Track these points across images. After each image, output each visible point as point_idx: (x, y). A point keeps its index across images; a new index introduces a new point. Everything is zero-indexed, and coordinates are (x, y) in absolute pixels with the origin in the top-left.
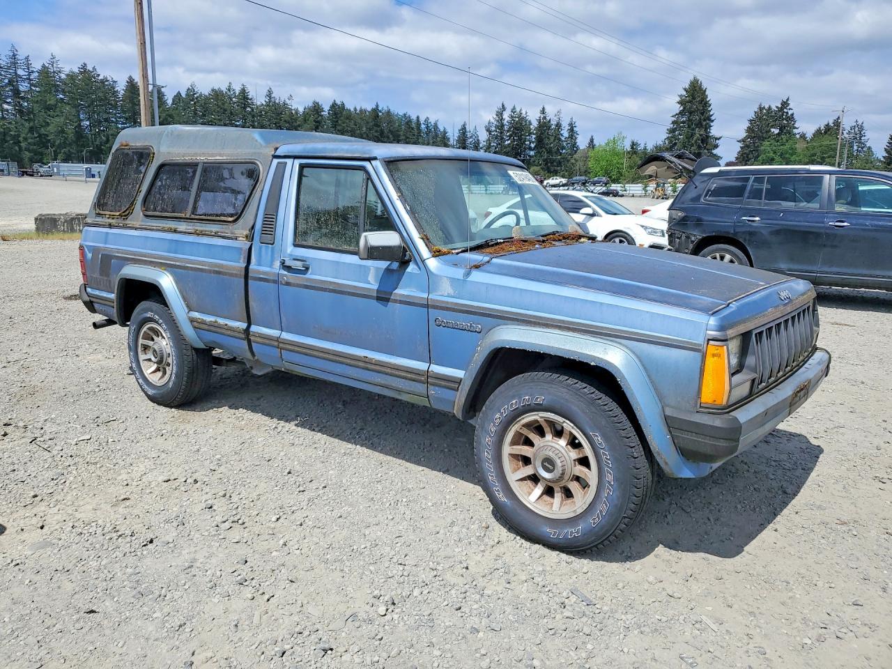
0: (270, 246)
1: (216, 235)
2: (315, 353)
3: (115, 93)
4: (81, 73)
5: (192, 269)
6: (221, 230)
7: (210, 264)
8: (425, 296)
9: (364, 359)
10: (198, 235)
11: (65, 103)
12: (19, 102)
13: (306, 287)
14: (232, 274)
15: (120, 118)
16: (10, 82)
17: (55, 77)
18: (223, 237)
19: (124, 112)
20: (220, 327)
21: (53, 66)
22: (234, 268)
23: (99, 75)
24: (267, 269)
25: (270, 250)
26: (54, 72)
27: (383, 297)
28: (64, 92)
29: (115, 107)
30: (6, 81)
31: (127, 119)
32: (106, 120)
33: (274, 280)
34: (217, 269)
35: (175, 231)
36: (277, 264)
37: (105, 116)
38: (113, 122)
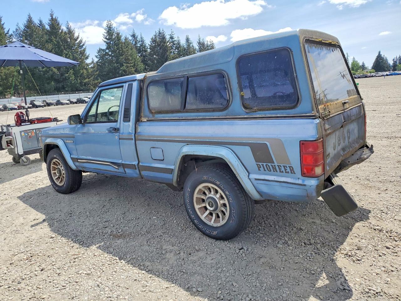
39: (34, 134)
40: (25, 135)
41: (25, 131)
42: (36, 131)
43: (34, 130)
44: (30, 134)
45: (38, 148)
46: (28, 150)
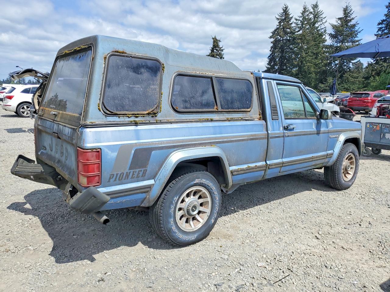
0: (277, 120)
1: (242, 119)
2: (297, 162)
5: (236, 141)
6: (244, 116)
7: (247, 136)
8: (327, 129)
9: (312, 158)
10: (229, 121)
13: (295, 135)
14: (261, 138)
18: (246, 120)
20: (253, 168)
22: (262, 135)
24: (278, 132)
25: (277, 123)
27: (318, 133)
33: (282, 136)
34: (252, 138)
35: (212, 120)
36: (281, 128)
39: (378, 128)
40: (370, 127)
41: (371, 123)
42: (382, 125)
43: (380, 125)
44: (375, 128)
45: (380, 143)
46: (369, 142)
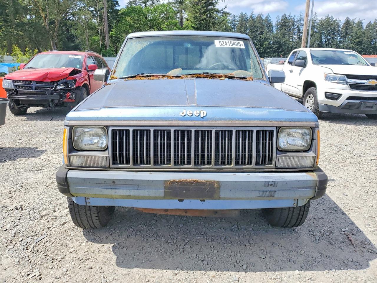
3: (338, 26)
4: (326, 19)
11: (317, 33)
12: (299, 34)
15: (339, 36)
16: (297, 27)
17: (314, 22)
19: (341, 34)
21: (315, 18)
23: (333, 19)
26: (315, 20)
28: (317, 28)
29: (337, 32)
30: (296, 26)
31: (342, 37)
32: (333, 38)
37: (332, 36)
38: (336, 39)
